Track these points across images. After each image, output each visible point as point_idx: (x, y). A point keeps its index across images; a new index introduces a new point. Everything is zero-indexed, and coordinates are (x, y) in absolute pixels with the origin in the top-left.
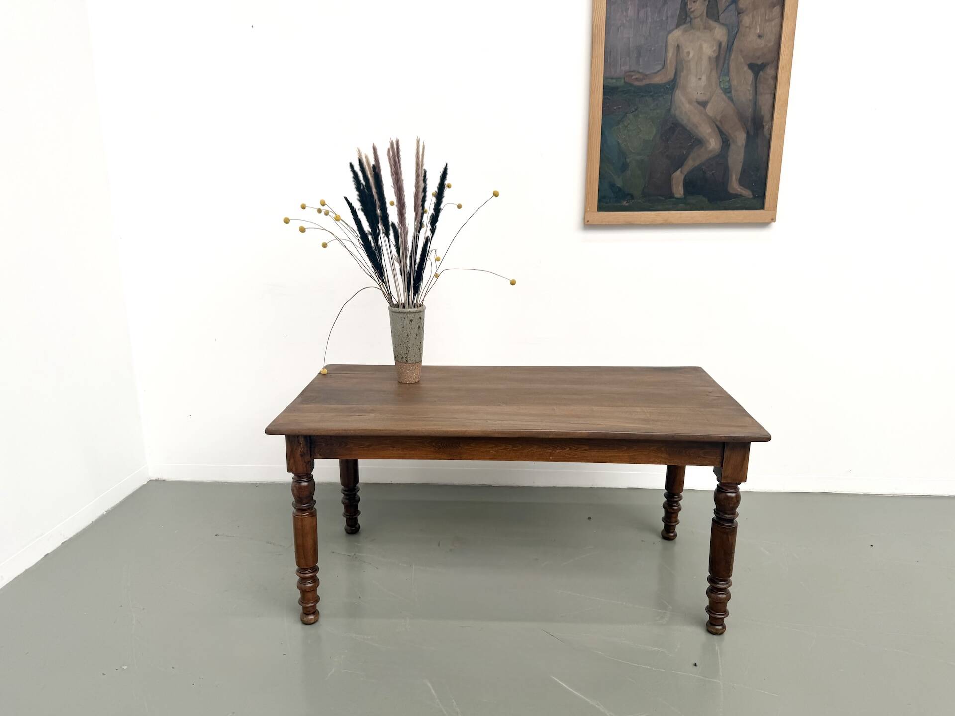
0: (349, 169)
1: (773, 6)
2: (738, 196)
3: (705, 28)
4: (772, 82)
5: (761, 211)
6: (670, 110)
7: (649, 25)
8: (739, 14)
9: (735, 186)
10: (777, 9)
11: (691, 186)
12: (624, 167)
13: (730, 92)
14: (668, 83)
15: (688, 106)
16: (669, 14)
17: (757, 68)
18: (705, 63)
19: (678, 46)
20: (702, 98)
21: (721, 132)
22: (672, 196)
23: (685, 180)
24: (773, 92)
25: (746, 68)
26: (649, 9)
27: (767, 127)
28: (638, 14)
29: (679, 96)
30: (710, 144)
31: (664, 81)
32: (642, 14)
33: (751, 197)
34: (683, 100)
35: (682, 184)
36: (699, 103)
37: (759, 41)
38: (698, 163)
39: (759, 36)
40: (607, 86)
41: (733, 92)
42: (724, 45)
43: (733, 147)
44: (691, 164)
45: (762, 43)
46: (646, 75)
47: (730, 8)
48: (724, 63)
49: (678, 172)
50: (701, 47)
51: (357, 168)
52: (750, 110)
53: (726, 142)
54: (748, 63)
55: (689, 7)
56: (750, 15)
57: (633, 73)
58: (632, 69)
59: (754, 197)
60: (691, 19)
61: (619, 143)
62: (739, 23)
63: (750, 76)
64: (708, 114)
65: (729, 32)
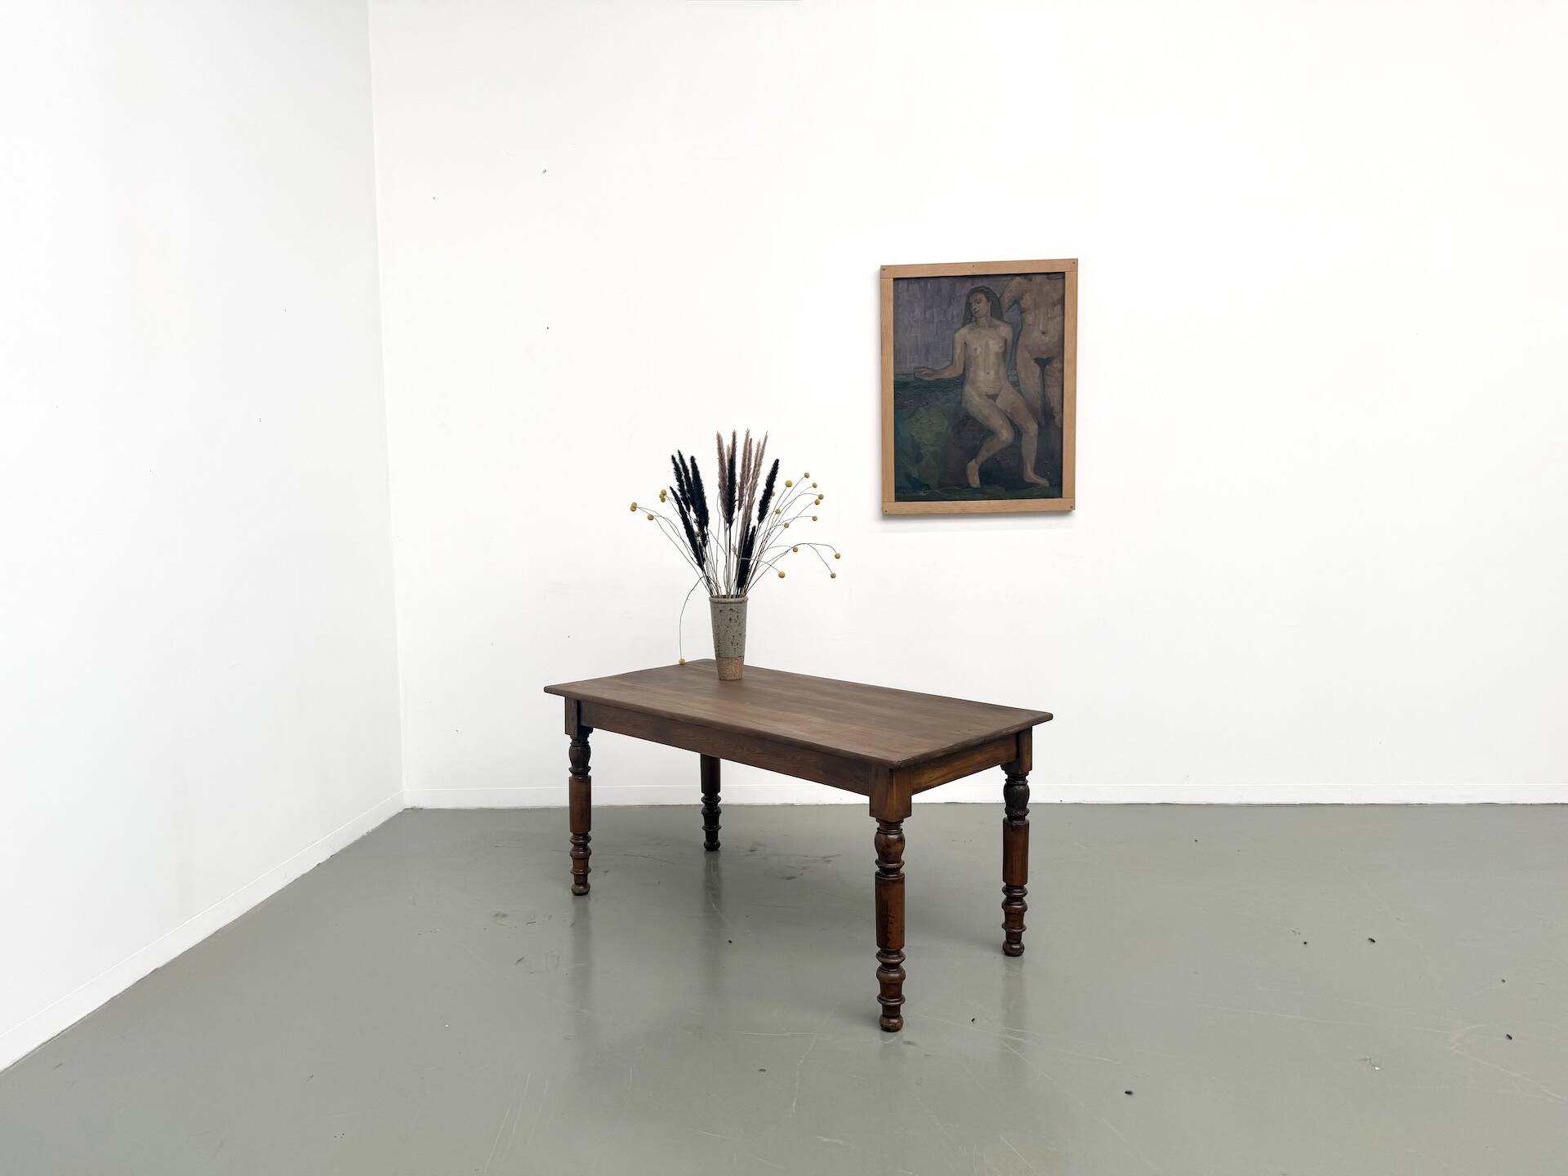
0: (671, 461)
1: (1054, 304)
2: (1033, 485)
3: (990, 326)
4: (1059, 374)
5: (1060, 499)
6: (960, 403)
7: (935, 325)
8: (1022, 312)
9: (1030, 475)
10: (1058, 308)
11: (986, 475)
12: (919, 459)
13: (1019, 385)
14: (957, 378)
15: (977, 399)
16: (955, 313)
17: (1043, 363)
18: (992, 359)
19: (965, 343)
20: (992, 392)
21: (1012, 424)
22: (968, 486)
23: (980, 470)
24: (1061, 384)
25: (1032, 362)
26: (934, 310)
27: (1058, 418)
28: (925, 314)
29: (968, 389)
30: (1002, 435)
31: (953, 376)
32: (928, 313)
33: (1048, 485)
34: (973, 393)
35: (977, 473)
36: (988, 396)
37: (1043, 337)
38: (991, 453)
39: (1043, 333)
40: (898, 382)
41: (1021, 385)
42: (1010, 341)
43: (1025, 438)
44: (984, 455)
45: (1046, 339)
46: (936, 371)
47: (1013, 307)
48: (1010, 360)
49: (973, 463)
50: (987, 344)
51: (678, 460)
52: (1040, 402)
53: (1018, 433)
54: (1035, 357)
55: (974, 307)
56: (1033, 314)
57: (922, 370)
58: (922, 365)
59: (1051, 485)
60: (976, 318)
61: (912, 436)
62: (1023, 321)
63: (1037, 370)
64: (999, 406)
65: (1014, 330)
